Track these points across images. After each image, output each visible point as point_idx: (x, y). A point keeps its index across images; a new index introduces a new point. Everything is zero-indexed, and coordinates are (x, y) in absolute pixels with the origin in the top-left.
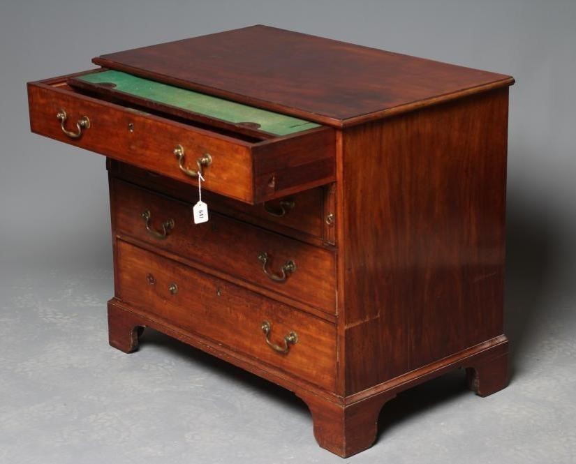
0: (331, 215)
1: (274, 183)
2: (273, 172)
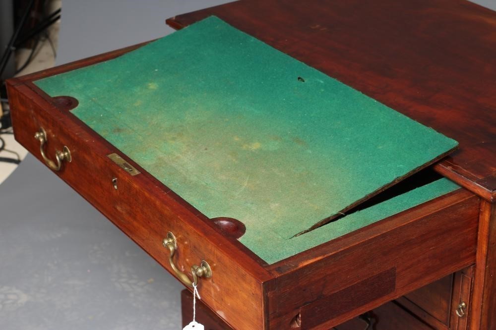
0: (463, 304)
1: (300, 321)
2: (298, 308)
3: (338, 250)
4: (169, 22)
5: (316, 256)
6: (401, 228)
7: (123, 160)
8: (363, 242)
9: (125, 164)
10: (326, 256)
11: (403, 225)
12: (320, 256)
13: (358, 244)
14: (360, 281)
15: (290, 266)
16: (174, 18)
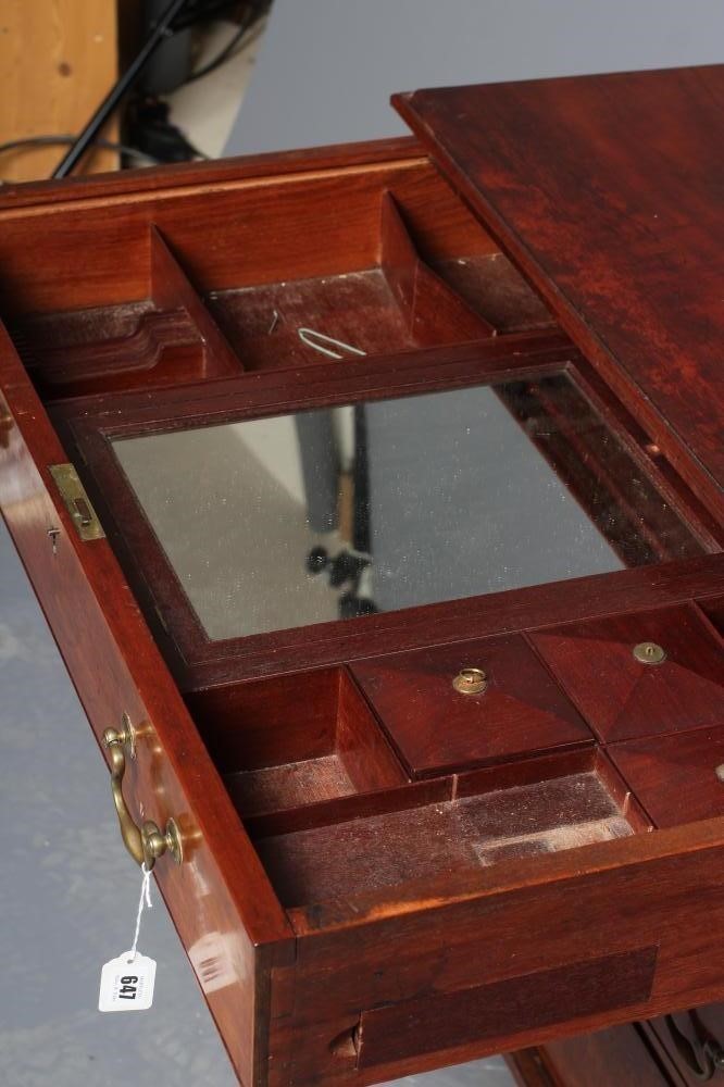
1: (360, 1043)
2: (358, 1012)
3: (490, 888)
4: (397, 101)
5: (425, 896)
6: (684, 857)
7: (81, 488)
8: (564, 880)
9: (80, 502)
10: (452, 900)
11: (690, 849)
12: (436, 895)
13: (552, 883)
14: (546, 968)
15: (348, 909)
16: (411, 95)
